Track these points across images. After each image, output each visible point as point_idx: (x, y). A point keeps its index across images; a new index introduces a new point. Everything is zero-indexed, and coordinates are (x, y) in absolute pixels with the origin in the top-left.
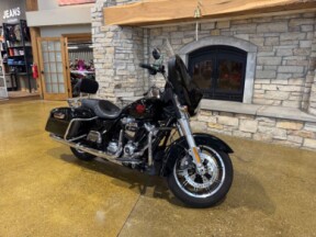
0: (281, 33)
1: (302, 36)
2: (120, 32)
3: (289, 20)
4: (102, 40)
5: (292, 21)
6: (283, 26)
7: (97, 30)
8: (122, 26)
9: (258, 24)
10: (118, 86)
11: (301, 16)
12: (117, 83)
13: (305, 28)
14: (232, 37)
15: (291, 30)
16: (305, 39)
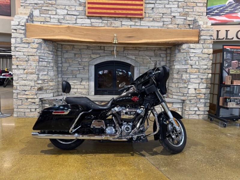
0: (151, 57)
1: (161, 59)
2: (44, 45)
3: (155, 50)
4: (25, 50)
5: (156, 51)
6: (152, 53)
7: (19, 40)
8: (45, 40)
9: (140, 51)
10: (40, 89)
11: (160, 49)
12: (39, 86)
13: (162, 55)
14: (126, 56)
15: (156, 56)
16: (163, 61)
